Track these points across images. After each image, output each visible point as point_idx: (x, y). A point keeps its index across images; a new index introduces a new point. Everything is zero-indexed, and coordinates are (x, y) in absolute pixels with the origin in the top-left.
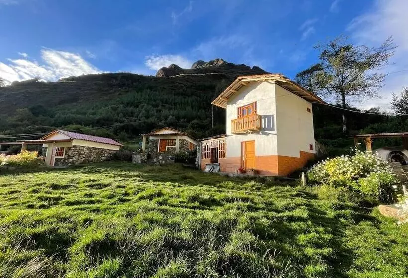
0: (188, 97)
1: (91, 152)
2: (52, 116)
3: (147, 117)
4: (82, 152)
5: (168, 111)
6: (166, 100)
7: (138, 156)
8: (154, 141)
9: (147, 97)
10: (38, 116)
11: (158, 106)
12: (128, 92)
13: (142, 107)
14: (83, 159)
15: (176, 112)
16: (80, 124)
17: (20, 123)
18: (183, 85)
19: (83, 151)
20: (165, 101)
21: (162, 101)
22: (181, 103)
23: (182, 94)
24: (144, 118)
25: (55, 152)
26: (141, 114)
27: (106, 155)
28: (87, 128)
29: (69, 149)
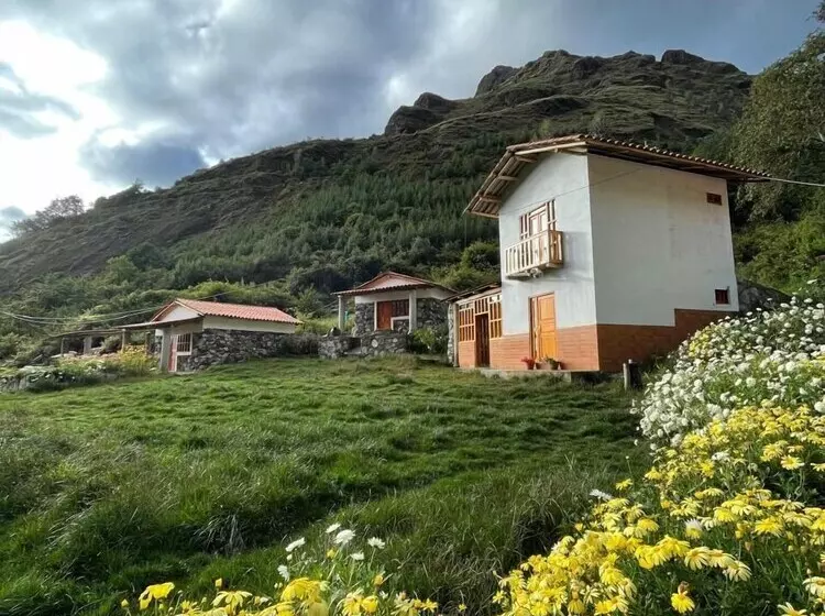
0: (468, 177)
1: (238, 339)
2: (170, 268)
3: (364, 247)
4: (222, 342)
5: (415, 224)
6: (411, 195)
7: (331, 343)
8: (365, 306)
9: (364, 195)
10: (144, 270)
11: (391, 215)
12: (318, 188)
13: (354, 222)
14: (226, 355)
15: (432, 225)
16: (221, 278)
17: (115, 286)
18: (451, 149)
19: (223, 338)
20: (405, 199)
21: (399, 199)
22: (449, 199)
23: (451, 175)
24: (358, 249)
25: (176, 343)
26: (350, 239)
27: (269, 344)
28: (235, 287)
29: (199, 336)
